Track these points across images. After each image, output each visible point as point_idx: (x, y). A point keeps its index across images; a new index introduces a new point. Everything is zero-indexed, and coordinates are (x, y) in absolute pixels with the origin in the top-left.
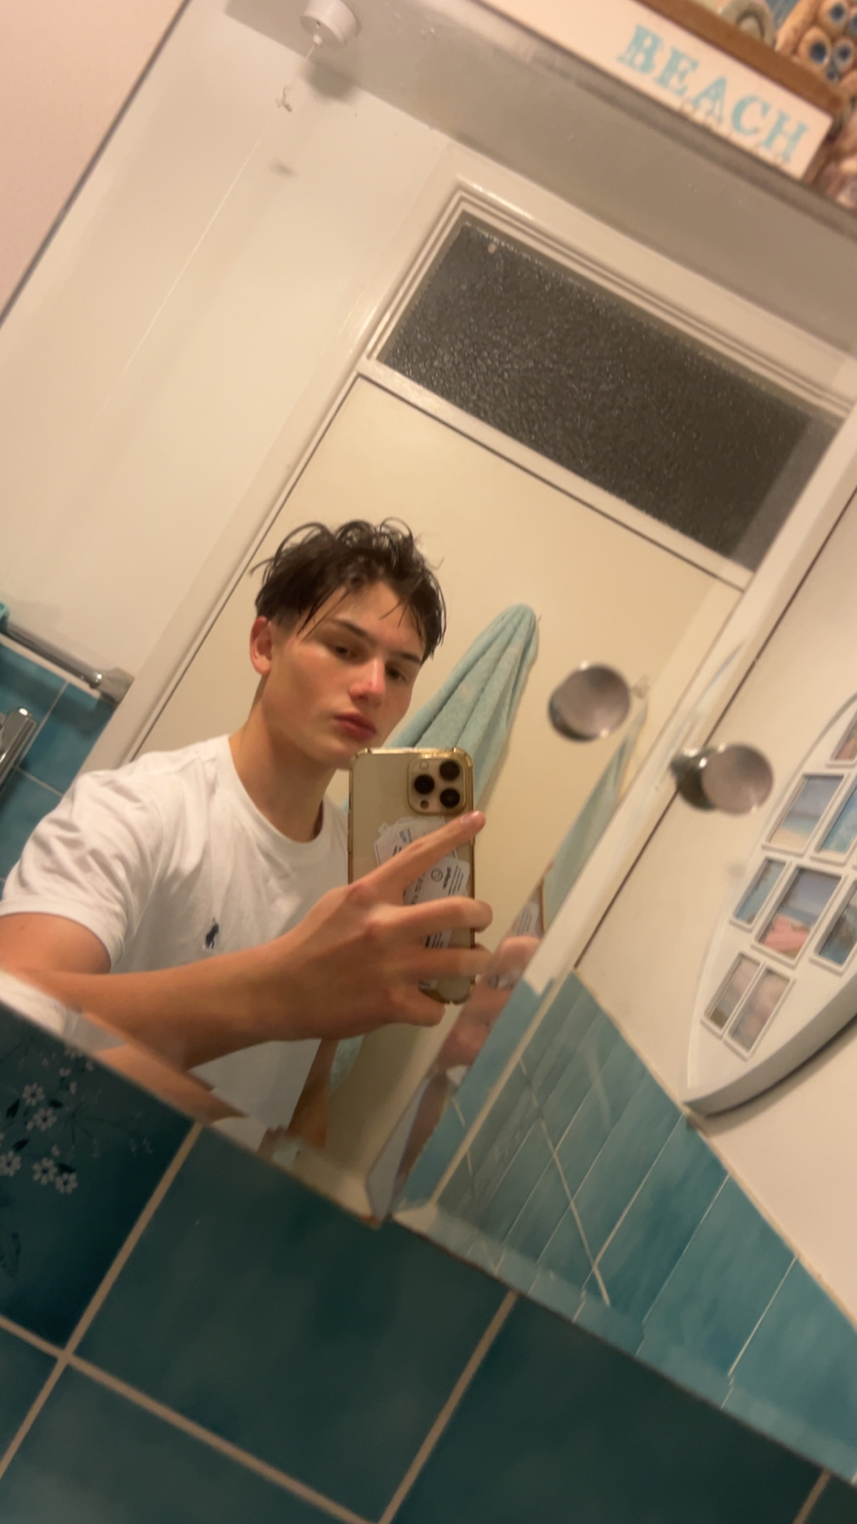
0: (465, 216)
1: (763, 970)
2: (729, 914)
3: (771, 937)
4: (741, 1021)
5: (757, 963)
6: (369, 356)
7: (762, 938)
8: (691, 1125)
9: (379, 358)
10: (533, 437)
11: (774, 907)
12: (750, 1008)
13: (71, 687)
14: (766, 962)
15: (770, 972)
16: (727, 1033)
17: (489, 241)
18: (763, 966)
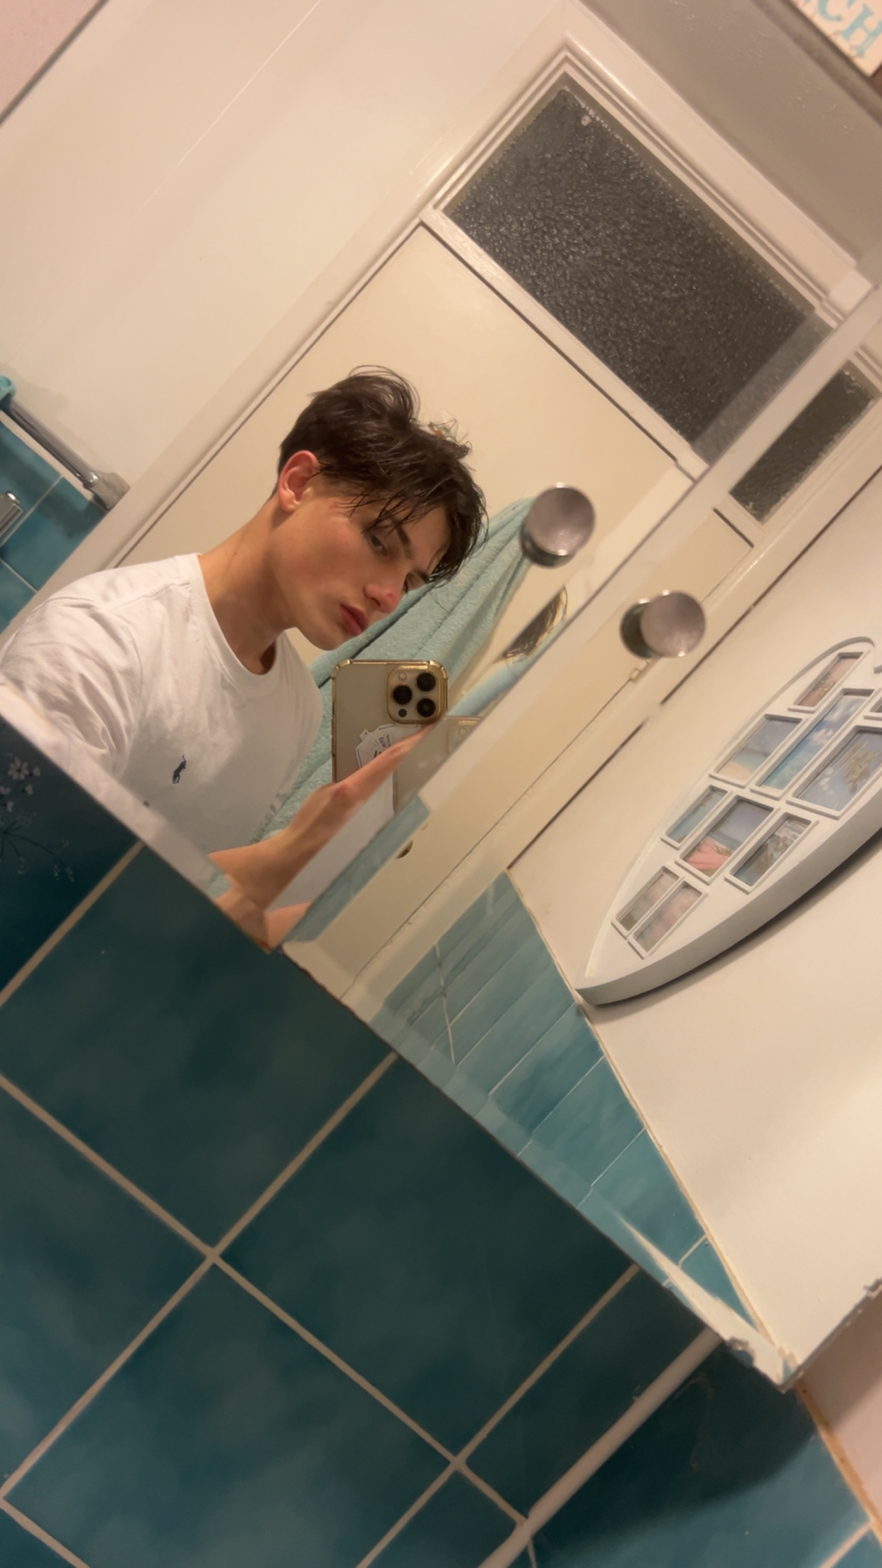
0: (566, 79)
1: (681, 882)
2: (662, 833)
3: (697, 856)
4: (648, 926)
5: (676, 877)
6: (436, 206)
7: (686, 857)
8: (580, 1011)
9: (446, 211)
10: (585, 329)
11: (705, 830)
12: (659, 916)
13: (65, 482)
14: (685, 877)
15: (686, 886)
16: (632, 935)
17: (586, 112)
18: (681, 880)
